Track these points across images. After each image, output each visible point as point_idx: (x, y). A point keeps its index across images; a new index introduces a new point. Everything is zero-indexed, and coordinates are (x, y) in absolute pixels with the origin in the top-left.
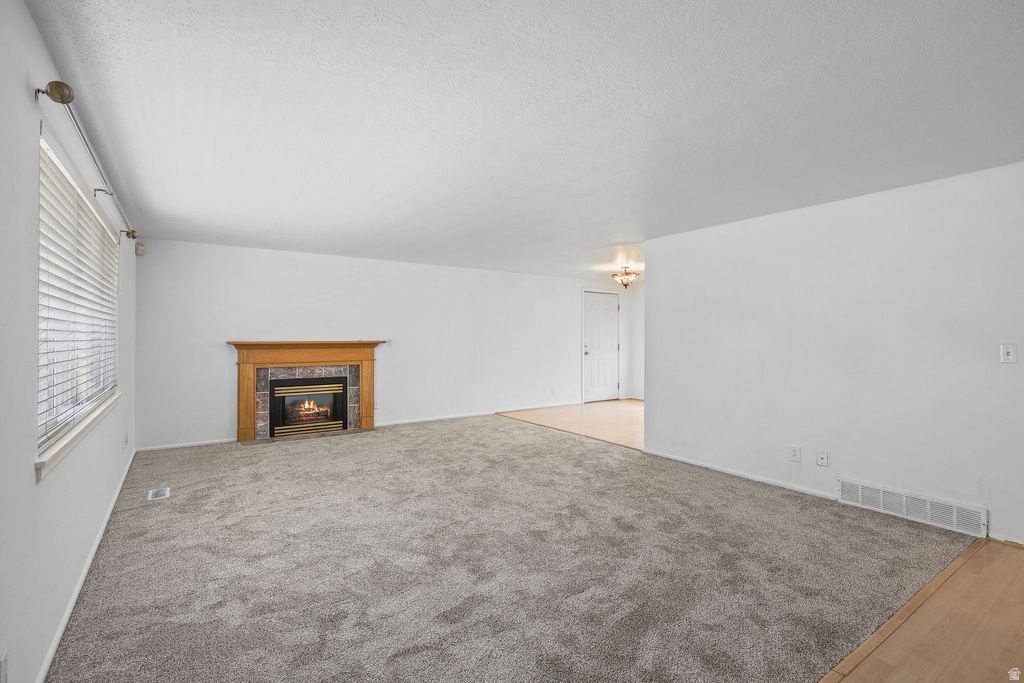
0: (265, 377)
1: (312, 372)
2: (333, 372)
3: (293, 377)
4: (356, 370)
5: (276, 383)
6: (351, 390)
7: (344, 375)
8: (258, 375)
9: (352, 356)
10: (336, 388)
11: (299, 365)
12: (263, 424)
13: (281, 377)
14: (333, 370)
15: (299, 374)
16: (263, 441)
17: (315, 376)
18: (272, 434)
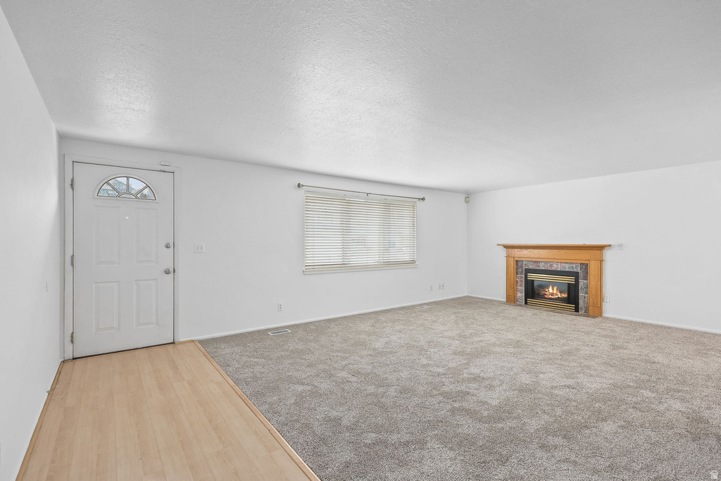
0: (522, 267)
1: (551, 266)
2: (567, 268)
3: (538, 268)
4: (585, 267)
5: (528, 271)
6: (582, 283)
7: (575, 270)
8: (517, 265)
9: (583, 256)
10: (571, 280)
11: (543, 260)
12: (521, 295)
13: (531, 267)
14: (567, 266)
15: (542, 267)
16: (521, 305)
17: (553, 269)
18: (526, 303)
